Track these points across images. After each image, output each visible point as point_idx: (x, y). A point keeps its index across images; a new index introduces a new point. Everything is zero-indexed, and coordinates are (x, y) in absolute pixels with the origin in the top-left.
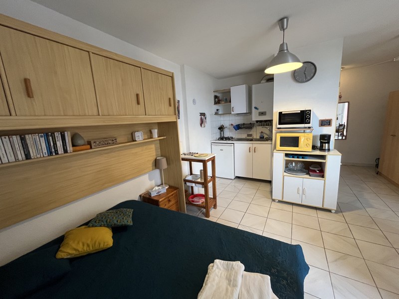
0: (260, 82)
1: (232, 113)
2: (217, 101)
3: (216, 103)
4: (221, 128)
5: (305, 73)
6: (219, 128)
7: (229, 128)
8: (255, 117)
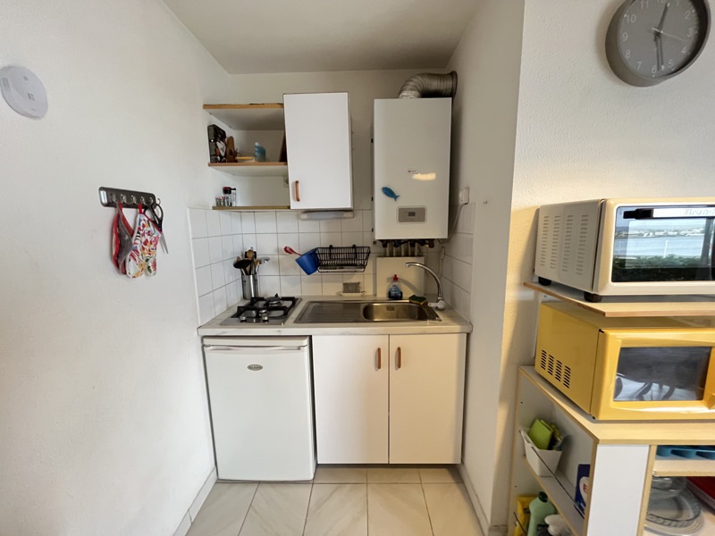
0: (397, 95)
1: (294, 205)
2: (222, 151)
3: (216, 159)
4: (247, 264)
5: (658, 35)
6: (238, 265)
7: (279, 262)
8: (387, 226)
